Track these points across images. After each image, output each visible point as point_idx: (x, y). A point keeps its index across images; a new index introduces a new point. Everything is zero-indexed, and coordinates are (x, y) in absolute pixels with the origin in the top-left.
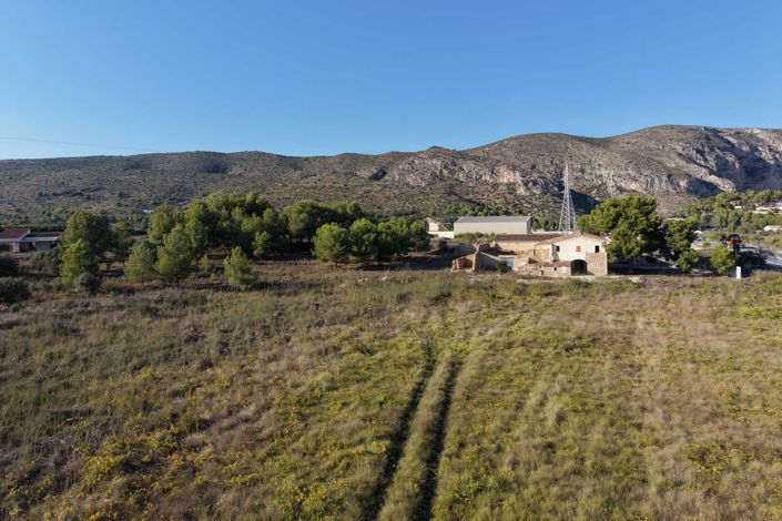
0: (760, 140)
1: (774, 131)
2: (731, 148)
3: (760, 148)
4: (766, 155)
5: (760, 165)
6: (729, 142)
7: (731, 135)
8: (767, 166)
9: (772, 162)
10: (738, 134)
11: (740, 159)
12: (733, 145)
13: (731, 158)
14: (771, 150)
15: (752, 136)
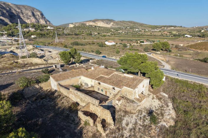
0: (11, 7)
1: (15, 5)
2: (4, 8)
3: (12, 9)
4: (14, 11)
5: (13, 14)
6: (2, 6)
7: (2, 3)
8: (15, 15)
9: (16, 14)
10: (4, 4)
11: (7, 11)
12: (4, 7)
13: (5, 11)
14: (15, 10)
15: (8, 5)
